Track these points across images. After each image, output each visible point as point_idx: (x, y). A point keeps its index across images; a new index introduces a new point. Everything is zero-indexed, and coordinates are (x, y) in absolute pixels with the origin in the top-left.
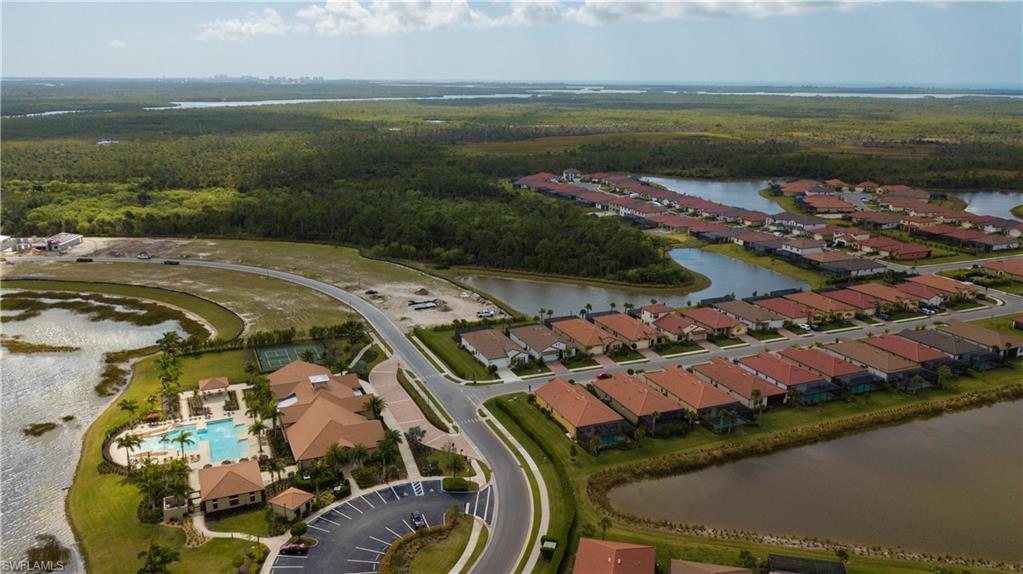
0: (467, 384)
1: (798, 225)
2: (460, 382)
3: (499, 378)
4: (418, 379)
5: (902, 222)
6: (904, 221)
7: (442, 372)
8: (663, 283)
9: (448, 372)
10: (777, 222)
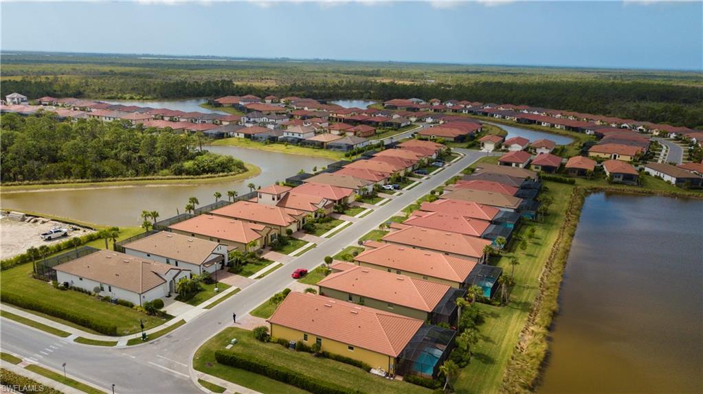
0: (130, 343)
1: (270, 120)
2: (115, 343)
3: (170, 317)
4: (30, 361)
5: (331, 115)
6: (333, 114)
7: (65, 335)
8: (224, 172)
9: (75, 332)
10: (252, 120)
